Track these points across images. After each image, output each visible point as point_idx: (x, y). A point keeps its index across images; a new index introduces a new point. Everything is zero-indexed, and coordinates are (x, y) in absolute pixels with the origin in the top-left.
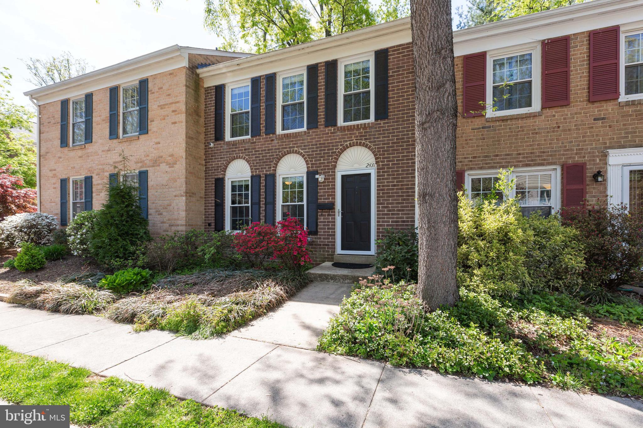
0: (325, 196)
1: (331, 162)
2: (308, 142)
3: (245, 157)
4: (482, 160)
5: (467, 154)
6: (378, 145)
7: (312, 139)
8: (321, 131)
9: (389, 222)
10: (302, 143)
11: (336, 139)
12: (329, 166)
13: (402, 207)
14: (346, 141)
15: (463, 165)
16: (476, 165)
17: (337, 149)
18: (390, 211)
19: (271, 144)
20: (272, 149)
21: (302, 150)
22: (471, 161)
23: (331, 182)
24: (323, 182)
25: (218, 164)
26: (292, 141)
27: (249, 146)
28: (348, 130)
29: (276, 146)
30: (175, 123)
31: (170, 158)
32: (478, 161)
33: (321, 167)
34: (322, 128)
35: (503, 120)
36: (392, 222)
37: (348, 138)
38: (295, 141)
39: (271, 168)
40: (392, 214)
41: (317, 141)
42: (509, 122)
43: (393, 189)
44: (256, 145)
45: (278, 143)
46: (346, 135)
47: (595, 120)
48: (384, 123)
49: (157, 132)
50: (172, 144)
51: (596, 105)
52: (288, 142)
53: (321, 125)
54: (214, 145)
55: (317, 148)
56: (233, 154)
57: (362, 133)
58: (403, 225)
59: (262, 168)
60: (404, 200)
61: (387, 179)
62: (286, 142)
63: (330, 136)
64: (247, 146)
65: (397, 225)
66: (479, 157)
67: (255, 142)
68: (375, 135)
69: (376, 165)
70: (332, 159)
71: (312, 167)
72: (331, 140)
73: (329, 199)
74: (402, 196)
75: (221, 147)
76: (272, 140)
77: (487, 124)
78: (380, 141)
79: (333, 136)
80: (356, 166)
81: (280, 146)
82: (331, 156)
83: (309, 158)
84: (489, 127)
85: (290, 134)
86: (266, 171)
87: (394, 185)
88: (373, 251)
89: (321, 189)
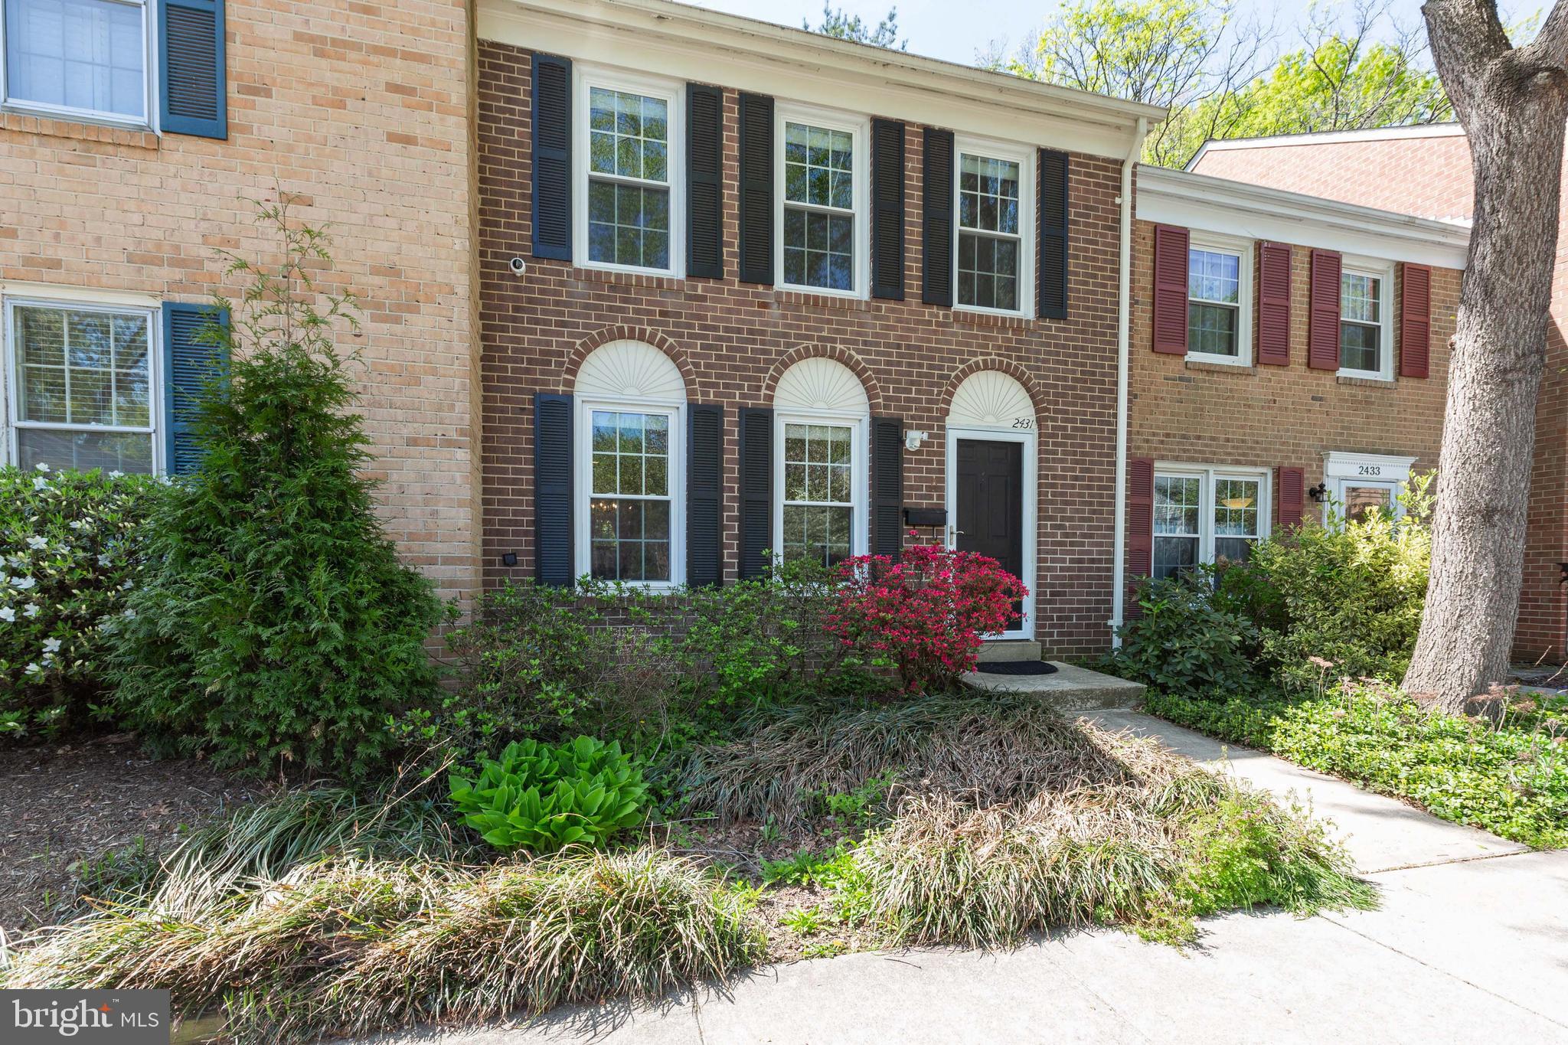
0: (920, 488)
1: (936, 402)
2: (875, 335)
3: (663, 341)
4: (1179, 443)
5: (1158, 427)
6: (1046, 377)
7: (888, 328)
8: (911, 313)
9: (1064, 561)
10: (859, 334)
11: (948, 342)
12: (930, 410)
13: (1090, 528)
14: (975, 354)
15: (1150, 448)
16: (1170, 450)
17: (954, 369)
18: (1066, 535)
19: (760, 314)
20: (763, 333)
21: (859, 352)
22: (1162, 442)
23: (935, 454)
24: (918, 452)
25: (549, 343)
26: (829, 322)
27: (681, 306)
28: (980, 326)
29: (776, 325)
30: (408, 140)
31: (378, 280)
32: (1172, 443)
33: (910, 409)
34: (914, 303)
35: (1208, 372)
36: (1072, 561)
37: (979, 346)
38: (838, 323)
39: (759, 388)
40: (1072, 544)
41: (901, 338)
42: (1215, 378)
43: (1073, 487)
44: (707, 309)
45: (784, 317)
46: (976, 337)
47: (1313, 398)
48: (1058, 329)
49: (290, 149)
50: (392, 223)
51: (1315, 374)
52: (816, 320)
53: (913, 295)
54: (529, 269)
55: (899, 355)
56: (615, 319)
57: (1009, 340)
58: (1090, 569)
59: (726, 386)
60: (1094, 512)
61: (1062, 461)
62: (807, 319)
63: (935, 332)
64: (671, 303)
65: (1080, 569)
66: (1174, 436)
67: (703, 298)
68: (1038, 352)
69: (1035, 426)
70: (939, 394)
71: (886, 407)
72: (938, 341)
73: (931, 497)
74: (1091, 504)
75: (562, 284)
76: (764, 305)
77: (1188, 374)
78: (1049, 369)
79: (944, 333)
80: (990, 421)
81: (790, 326)
82: (940, 385)
83: (879, 380)
84: (1189, 380)
85: (825, 299)
86: (743, 396)
87: (1076, 478)
88: (1028, 631)
89: (910, 470)
